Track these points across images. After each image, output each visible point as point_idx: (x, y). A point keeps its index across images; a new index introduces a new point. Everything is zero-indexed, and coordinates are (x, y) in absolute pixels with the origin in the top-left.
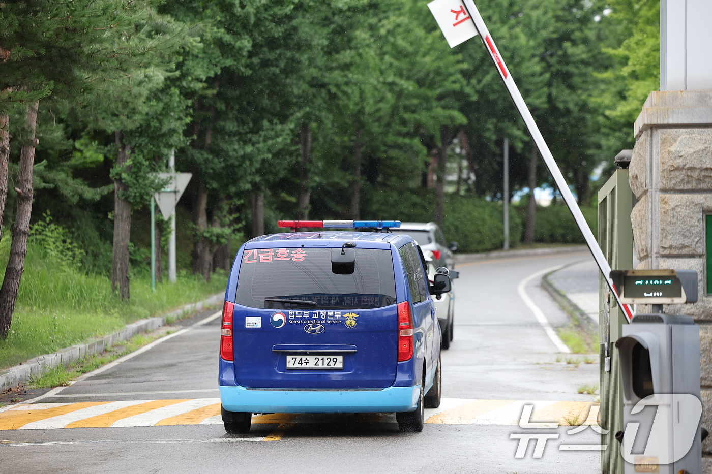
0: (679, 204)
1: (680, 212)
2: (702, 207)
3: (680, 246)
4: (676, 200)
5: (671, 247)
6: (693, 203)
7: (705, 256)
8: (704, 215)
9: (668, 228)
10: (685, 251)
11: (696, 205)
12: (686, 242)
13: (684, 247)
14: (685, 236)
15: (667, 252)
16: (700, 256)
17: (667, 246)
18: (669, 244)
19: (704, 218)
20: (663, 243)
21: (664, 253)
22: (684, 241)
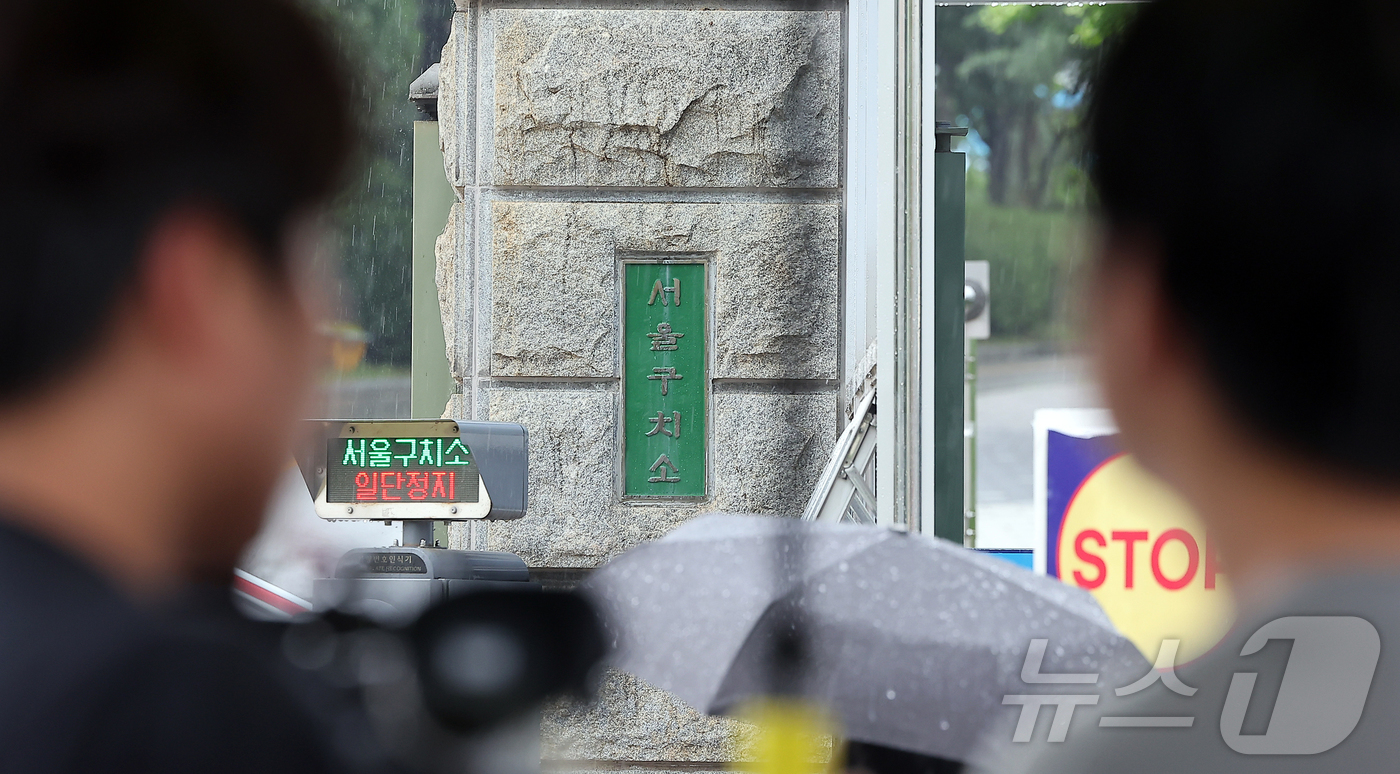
0: (547, 230)
1: (551, 253)
2: (615, 242)
3: (550, 353)
4: (540, 219)
5: (522, 356)
6: (588, 226)
7: (621, 383)
8: (621, 264)
9: (515, 300)
10: (564, 368)
11: (597, 233)
12: (570, 341)
13: (560, 355)
14: (565, 325)
15: (512, 369)
16: (608, 382)
17: (512, 352)
18: (516, 348)
19: (620, 273)
20: (502, 345)
21: (504, 372)
22: (562, 339)
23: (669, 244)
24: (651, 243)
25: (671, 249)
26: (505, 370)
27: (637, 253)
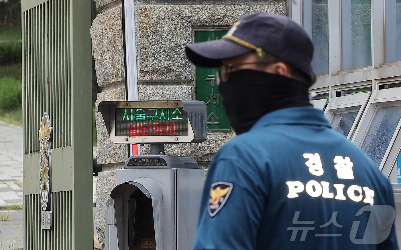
0: (163, 17)
1: (164, 27)
2: (191, 21)
3: (165, 70)
4: (159, 12)
5: (153, 71)
6: (180, 15)
7: (194, 82)
8: (194, 31)
9: (150, 47)
10: (170, 76)
11: (184, 18)
12: (173, 64)
13: (168, 71)
14: (171, 58)
15: (148, 77)
16: (189, 82)
17: (148, 69)
18: (150, 68)
19: (193, 35)
20: (144, 66)
21: (145, 78)
22: (169, 64)
23: (214, 22)
24: (207, 22)
25: (215, 24)
26: (145, 77)
27: (201, 26)
